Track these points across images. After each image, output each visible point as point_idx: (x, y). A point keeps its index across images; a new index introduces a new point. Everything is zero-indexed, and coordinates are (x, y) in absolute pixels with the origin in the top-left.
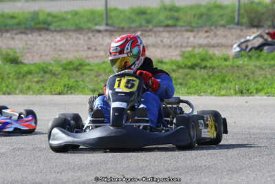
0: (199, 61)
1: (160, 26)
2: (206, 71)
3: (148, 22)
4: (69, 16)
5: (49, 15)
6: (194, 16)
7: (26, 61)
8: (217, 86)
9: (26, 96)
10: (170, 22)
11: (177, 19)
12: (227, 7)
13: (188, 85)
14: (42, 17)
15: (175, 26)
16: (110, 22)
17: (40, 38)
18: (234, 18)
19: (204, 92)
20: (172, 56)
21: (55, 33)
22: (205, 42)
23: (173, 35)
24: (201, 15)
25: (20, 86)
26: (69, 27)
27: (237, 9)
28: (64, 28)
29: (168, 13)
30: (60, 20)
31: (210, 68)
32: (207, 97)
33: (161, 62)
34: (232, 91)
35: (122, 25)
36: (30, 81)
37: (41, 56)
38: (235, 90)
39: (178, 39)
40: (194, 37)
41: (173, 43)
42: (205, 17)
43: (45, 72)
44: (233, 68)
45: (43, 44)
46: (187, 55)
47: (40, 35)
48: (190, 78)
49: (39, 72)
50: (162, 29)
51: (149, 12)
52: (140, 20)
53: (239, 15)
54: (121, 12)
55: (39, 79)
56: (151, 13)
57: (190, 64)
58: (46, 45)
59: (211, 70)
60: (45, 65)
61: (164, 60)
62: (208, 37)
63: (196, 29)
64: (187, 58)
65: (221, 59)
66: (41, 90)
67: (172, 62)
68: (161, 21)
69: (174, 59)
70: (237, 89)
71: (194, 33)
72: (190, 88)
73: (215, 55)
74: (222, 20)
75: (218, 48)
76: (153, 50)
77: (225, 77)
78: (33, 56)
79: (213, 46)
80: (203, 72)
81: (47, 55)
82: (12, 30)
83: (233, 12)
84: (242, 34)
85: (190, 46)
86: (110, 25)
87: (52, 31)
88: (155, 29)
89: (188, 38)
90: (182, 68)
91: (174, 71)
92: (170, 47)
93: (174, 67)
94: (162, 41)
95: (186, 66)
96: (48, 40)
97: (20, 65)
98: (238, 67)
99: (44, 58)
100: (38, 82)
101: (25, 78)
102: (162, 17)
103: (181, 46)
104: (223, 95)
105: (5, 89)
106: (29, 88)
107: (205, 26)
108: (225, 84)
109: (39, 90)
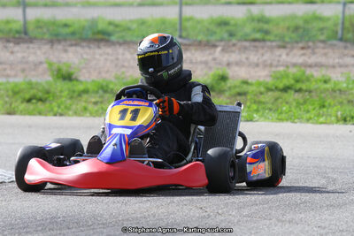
0: (292, 82)
1: (246, 40)
2: (301, 95)
3: (231, 35)
4: (134, 26)
5: (110, 23)
6: (288, 28)
7: (81, 78)
8: (314, 112)
9: (82, 118)
10: (258, 36)
11: (267, 32)
12: (328, 19)
13: (280, 111)
14: (101, 26)
15: (264, 40)
16: (184, 34)
17: (98, 51)
18: (337, 32)
19: (299, 119)
20: (259, 77)
21: (118, 46)
22: (300, 60)
23: (261, 51)
24: (297, 29)
25: (74, 107)
26: (134, 39)
27: (340, 21)
28: (128, 39)
29: (255, 25)
30: (124, 30)
31: (306, 91)
32: (303, 125)
33: (246, 82)
34: (333, 118)
35: (199, 38)
36: (86, 102)
37: (100, 73)
38: (337, 117)
39: (267, 57)
40: (287, 55)
41: (261, 60)
42: (301, 30)
43: (105, 91)
44: (335, 91)
45: (102, 58)
46: (278, 75)
47: (99, 47)
48: (282, 103)
49: (97, 92)
50: (247, 44)
51: (232, 22)
52: (222, 33)
53: (343, 29)
54: (199, 22)
55: (98, 99)
56: (235, 25)
57: (281, 86)
58: (106, 59)
59: (307, 93)
60: (104, 84)
61: (250, 81)
62: (304, 54)
63: (289, 46)
64: (278, 78)
65: (320, 81)
66: (100, 111)
67: (260, 84)
68: (247, 35)
69: (261, 80)
70: (339, 116)
71: (288, 50)
72: (281, 113)
73: (313, 76)
74: (322, 34)
75: (316, 68)
76: (236, 69)
77: (324, 102)
78: (89, 72)
79: (310, 66)
80: (298, 96)
81: (108, 72)
82: (65, 40)
83: (336, 25)
84: (346, 52)
85: (282, 65)
86: (184, 38)
87: (113, 44)
88: (239, 44)
89: (280, 56)
90: (271, 90)
91: (261, 93)
92: (257, 65)
93: (262, 89)
94: (247, 59)
95: (276, 88)
96: (108, 54)
97: (75, 82)
98: (340, 90)
99: (104, 75)
100: (96, 103)
101: (79, 98)
102: (248, 29)
103: (271, 65)
104: (321, 123)
105: (56, 109)
106: (86, 109)
107: (301, 42)
108: (325, 110)
109: (97, 111)
